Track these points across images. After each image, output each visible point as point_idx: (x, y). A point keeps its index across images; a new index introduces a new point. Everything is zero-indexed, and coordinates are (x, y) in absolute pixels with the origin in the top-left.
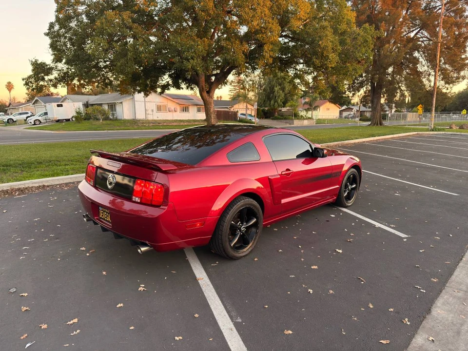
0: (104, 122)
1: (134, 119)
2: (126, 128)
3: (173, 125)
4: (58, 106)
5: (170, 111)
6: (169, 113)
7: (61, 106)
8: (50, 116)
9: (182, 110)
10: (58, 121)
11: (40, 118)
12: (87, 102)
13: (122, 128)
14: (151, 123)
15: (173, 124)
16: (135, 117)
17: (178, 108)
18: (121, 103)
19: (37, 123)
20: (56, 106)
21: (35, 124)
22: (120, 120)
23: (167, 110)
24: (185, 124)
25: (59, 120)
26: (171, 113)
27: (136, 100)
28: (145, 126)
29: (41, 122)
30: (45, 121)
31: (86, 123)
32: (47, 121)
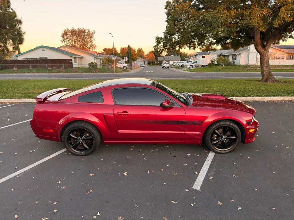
0: (226, 67)
1: (247, 65)
2: (238, 71)
3: (276, 69)
5: (277, 59)
6: (277, 60)
7: (204, 57)
8: (197, 63)
9: (289, 57)
11: (193, 65)
12: (221, 54)
13: (236, 71)
14: (258, 67)
15: (276, 68)
16: (248, 63)
17: (286, 56)
18: (240, 54)
19: (191, 67)
20: (201, 57)
21: (190, 68)
22: (237, 65)
23: (275, 58)
24: (289, 68)
25: (203, 65)
26: (278, 60)
27: (250, 51)
28: (252, 70)
29: (193, 67)
30: (195, 66)
31: (214, 68)
32: (196, 66)
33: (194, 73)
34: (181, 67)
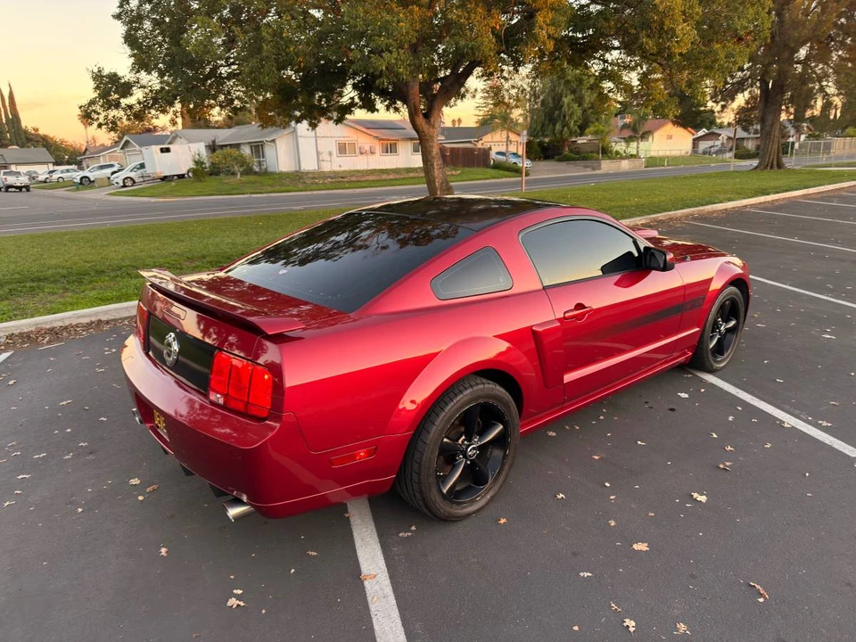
0: (245, 178)
1: (297, 172)
2: (284, 188)
3: (368, 181)
4: (163, 150)
5: (362, 153)
6: (360, 157)
7: (168, 150)
8: (149, 170)
9: (385, 150)
10: (164, 179)
11: (132, 175)
12: (214, 142)
13: (277, 188)
14: (329, 177)
15: (368, 178)
16: (300, 166)
17: (378, 148)
18: (273, 141)
19: (129, 183)
20: (159, 151)
21: (124, 186)
22: (272, 173)
23: (357, 151)
24: (391, 177)
25: (166, 177)
26: (364, 157)
27: (299, 134)
28: (316, 184)
29: (134, 182)
30: (142, 180)
31: (212, 182)
32: (146, 179)
33: (153, 200)
34: (81, 183)
